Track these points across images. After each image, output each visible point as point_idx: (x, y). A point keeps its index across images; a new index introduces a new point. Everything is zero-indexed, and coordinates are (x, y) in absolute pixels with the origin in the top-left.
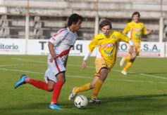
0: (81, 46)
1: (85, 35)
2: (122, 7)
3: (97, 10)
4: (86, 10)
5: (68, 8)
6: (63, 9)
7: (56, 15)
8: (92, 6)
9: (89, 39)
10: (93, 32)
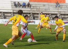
0: (35, 22)
1: (36, 18)
2: (47, 10)
3: (39, 11)
4: (36, 11)
5: (31, 10)
6: (29, 11)
7: (27, 12)
8: (38, 10)
9: (37, 20)
10: (38, 18)
